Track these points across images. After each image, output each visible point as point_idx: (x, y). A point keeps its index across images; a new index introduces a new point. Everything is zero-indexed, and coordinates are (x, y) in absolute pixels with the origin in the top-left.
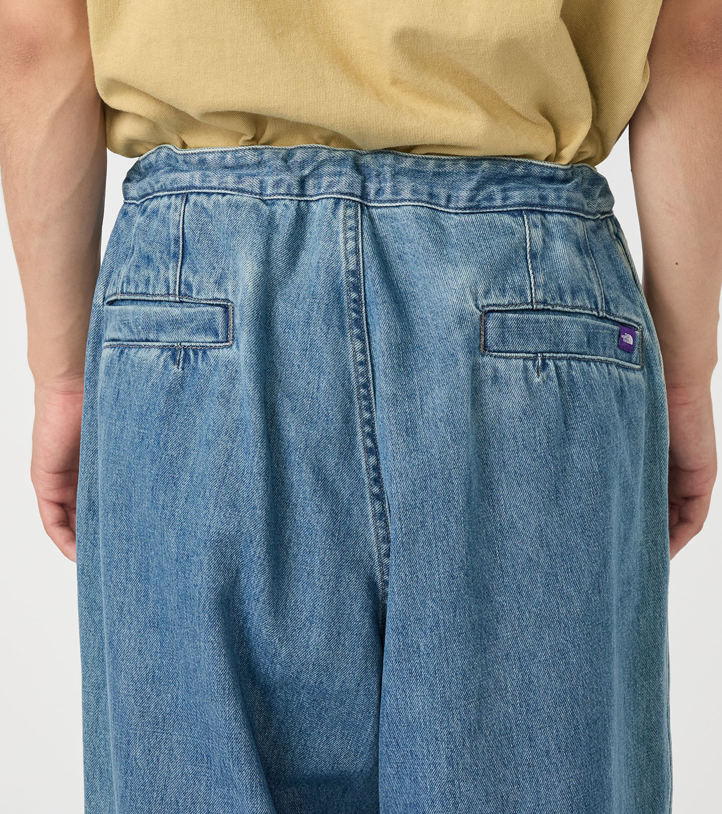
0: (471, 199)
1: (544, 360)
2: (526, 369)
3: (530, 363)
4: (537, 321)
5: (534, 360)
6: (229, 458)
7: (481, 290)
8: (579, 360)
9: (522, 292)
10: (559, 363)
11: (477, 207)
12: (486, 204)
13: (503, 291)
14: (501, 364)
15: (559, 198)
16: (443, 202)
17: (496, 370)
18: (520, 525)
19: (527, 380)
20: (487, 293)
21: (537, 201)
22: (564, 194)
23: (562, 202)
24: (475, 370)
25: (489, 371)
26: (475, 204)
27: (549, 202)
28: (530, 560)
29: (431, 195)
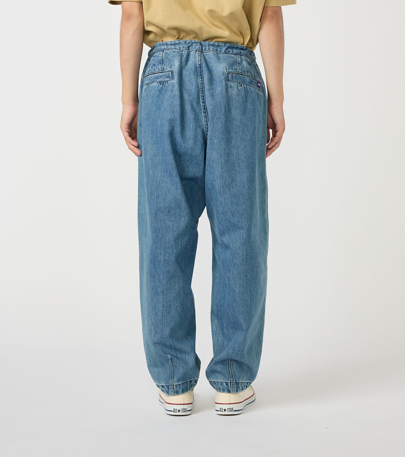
0: (225, 51)
1: (241, 84)
2: (237, 85)
3: (238, 84)
4: (240, 76)
5: (239, 84)
6: (172, 103)
7: (227, 69)
8: (249, 86)
9: (236, 70)
10: (245, 86)
11: (226, 53)
12: (228, 52)
13: (232, 69)
14: (232, 84)
15: (244, 53)
16: (219, 52)
17: (231, 85)
18: (236, 118)
19: (237, 87)
20: (229, 69)
21: (239, 53)
22: (245, 52)
23: (245, 54)
24: (226, 84)
25: (230, 85)
26: (226, 52)
27: (242, 53)
28: (239, 126)
29: (216, 50)
